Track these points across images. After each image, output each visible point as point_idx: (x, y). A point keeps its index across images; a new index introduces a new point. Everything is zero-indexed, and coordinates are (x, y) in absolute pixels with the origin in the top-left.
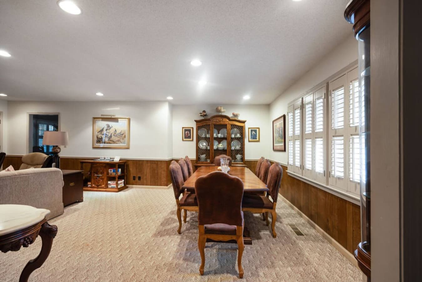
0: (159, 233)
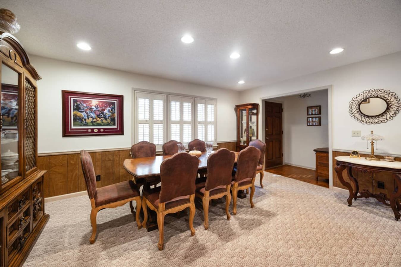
0: (270, 216)
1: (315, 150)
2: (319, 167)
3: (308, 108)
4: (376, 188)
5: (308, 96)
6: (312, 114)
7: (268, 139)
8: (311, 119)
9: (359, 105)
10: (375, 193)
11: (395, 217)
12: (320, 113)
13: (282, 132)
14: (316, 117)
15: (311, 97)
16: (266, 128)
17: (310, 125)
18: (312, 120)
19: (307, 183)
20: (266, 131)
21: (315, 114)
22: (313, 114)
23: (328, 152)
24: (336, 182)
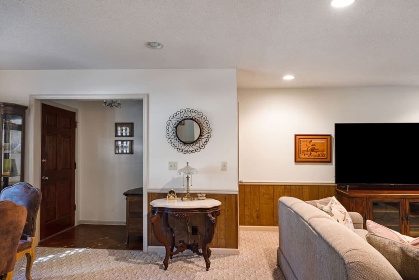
1: (125, 194)
2: (130, 219)
3: (117, 125)
4: (191, 235)
5: (117, 105)
6: (122, 136)
7: (46, 180)
8: (120, 143)
9: (176, 127)
10: (190, 243)
11: (207, 267)
12: (132, 135)
13: (75, 164)
14: (127, 141)
15: (120, 108)
16: (42, 158)
17: (119, 153)
18: (122, 145)
19: (113, 250)
20: (42, 164)
21: (126, 136)
22: (124, 135)
23: (141, 195)
24: (152, 238)
